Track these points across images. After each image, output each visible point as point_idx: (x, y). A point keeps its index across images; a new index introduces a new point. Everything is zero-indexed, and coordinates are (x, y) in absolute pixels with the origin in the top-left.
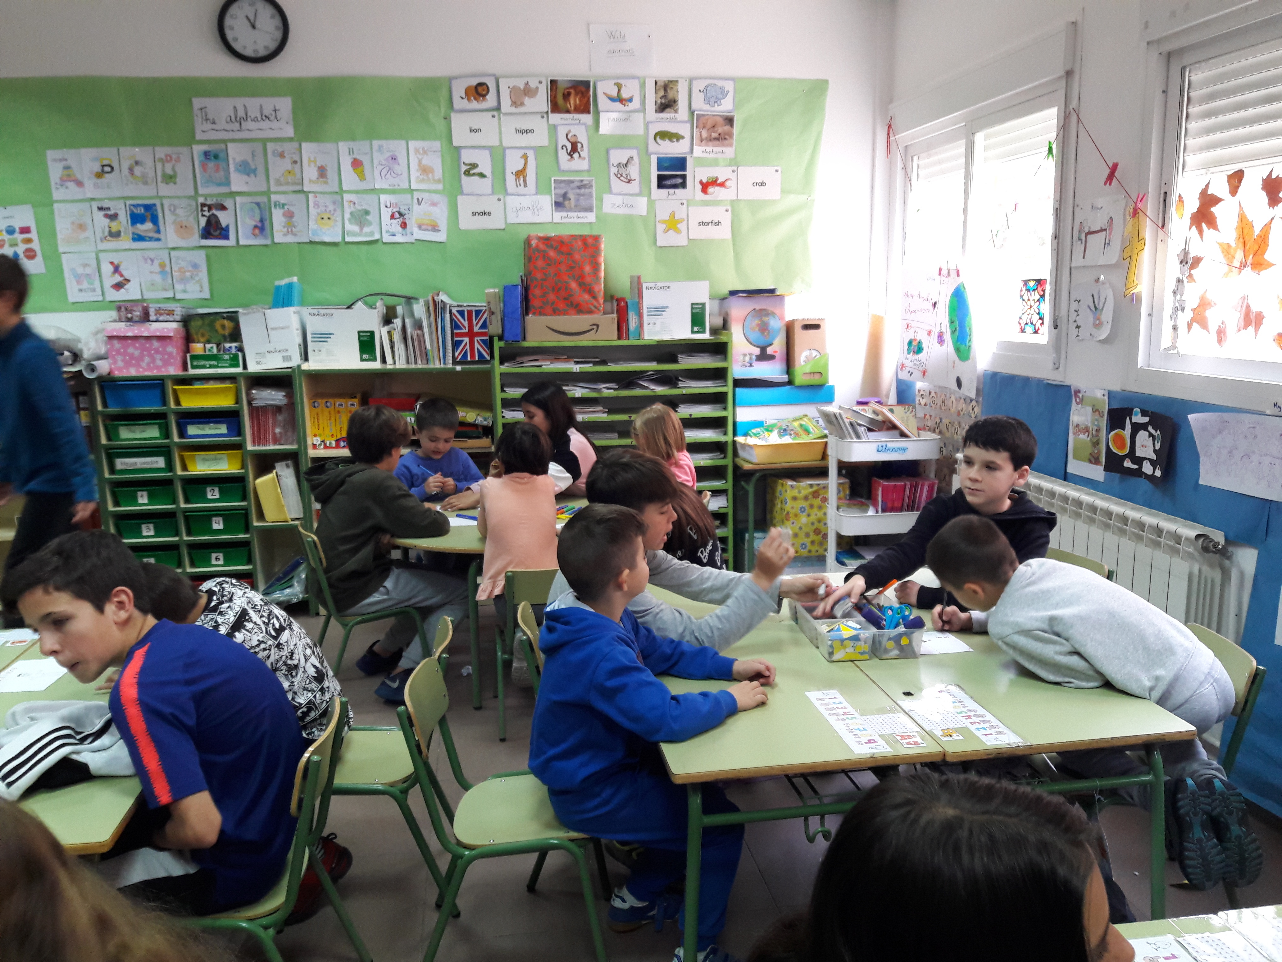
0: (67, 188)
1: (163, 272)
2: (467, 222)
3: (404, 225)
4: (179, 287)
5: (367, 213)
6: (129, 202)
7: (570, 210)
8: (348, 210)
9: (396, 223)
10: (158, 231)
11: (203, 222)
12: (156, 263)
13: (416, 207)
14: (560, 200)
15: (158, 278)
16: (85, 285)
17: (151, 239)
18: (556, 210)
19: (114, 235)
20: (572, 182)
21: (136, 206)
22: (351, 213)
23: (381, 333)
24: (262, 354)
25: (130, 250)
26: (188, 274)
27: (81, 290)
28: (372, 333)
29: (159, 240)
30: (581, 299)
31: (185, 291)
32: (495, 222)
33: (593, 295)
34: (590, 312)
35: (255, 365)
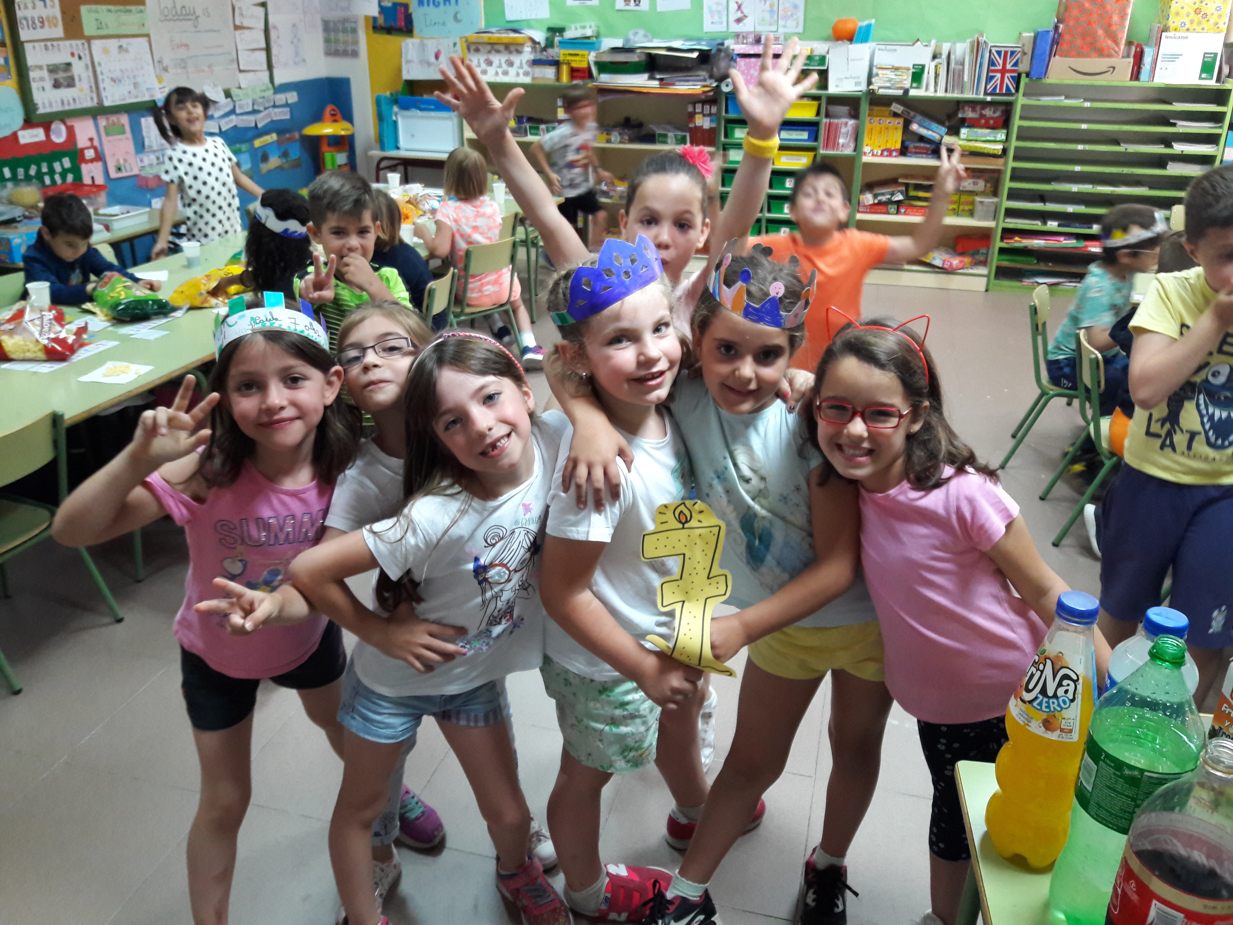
1: (771, 11)
4: (781, 23)
12: (768, 3)
15: (767, 16)
16: (716, 19)
23: (930, 67)
24: (840, 80)
26: (789, 13)
27: (712, 23)
28: (923, 67)
30: (1104, 45)
31: (784, 26)
33: (1116, 42)
34: (1110, 56)
35: (834, 88)
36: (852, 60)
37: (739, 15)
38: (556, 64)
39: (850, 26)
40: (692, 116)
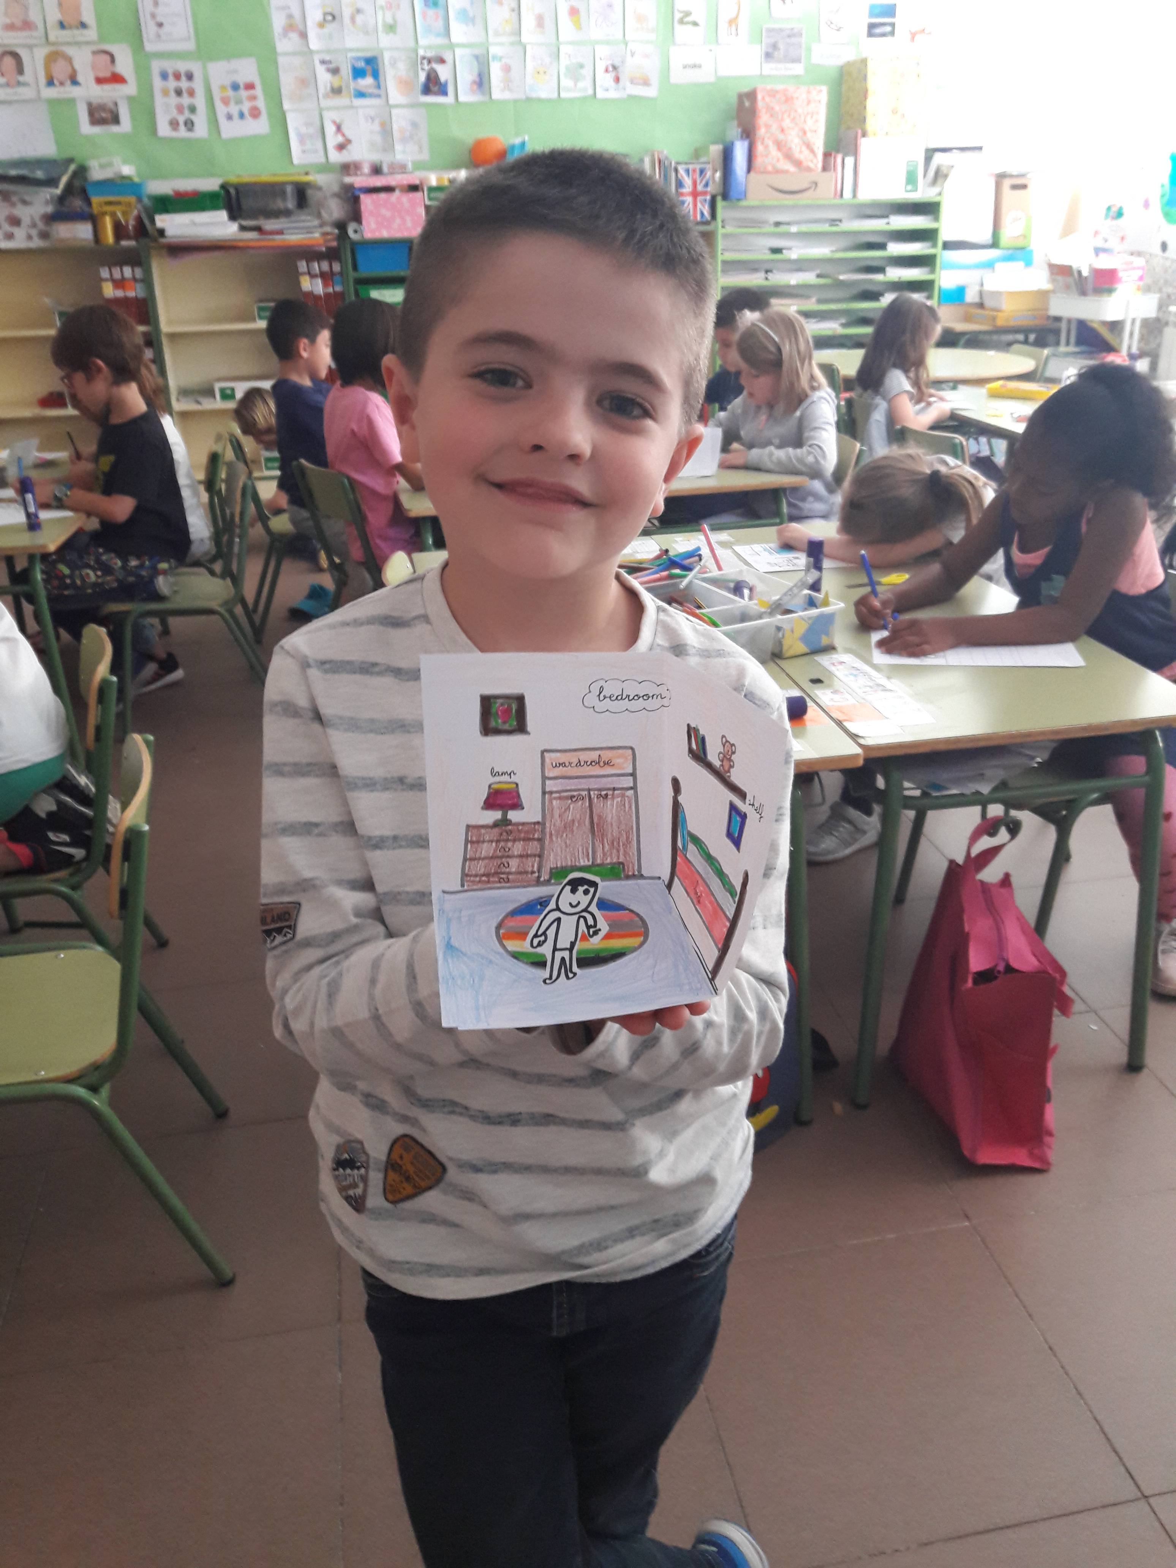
0: (289, 39)
1: (383, 132)
2: (679, 76)
3: (617, 80)
4: (398, 147)
5: (582, 66)
6: (350, 55)
7: (780, 61)
8: (564, 61)
9: (610, 76)
10: (379, 87)
11: (422, 77)
12: (377, 122)
13: (629, 60)
14: (770, 50)
15: (378, 139)
16: (308, 146)
17: (371, 96)
18: (766, 62)
19: (337, 91)
20: (781, 30)
21: (358, 59)
22: (567, 68)
25: (352, 107)
26: (408, 134)
27: (304, 152)
29: (379, 96)
30: (801, 156)
31: (404, 152)
32: (705, 76)
33: (813, 152)
34: (809, 169)
37: (340, 139)
38: (90, 217)
39: (495, 147)
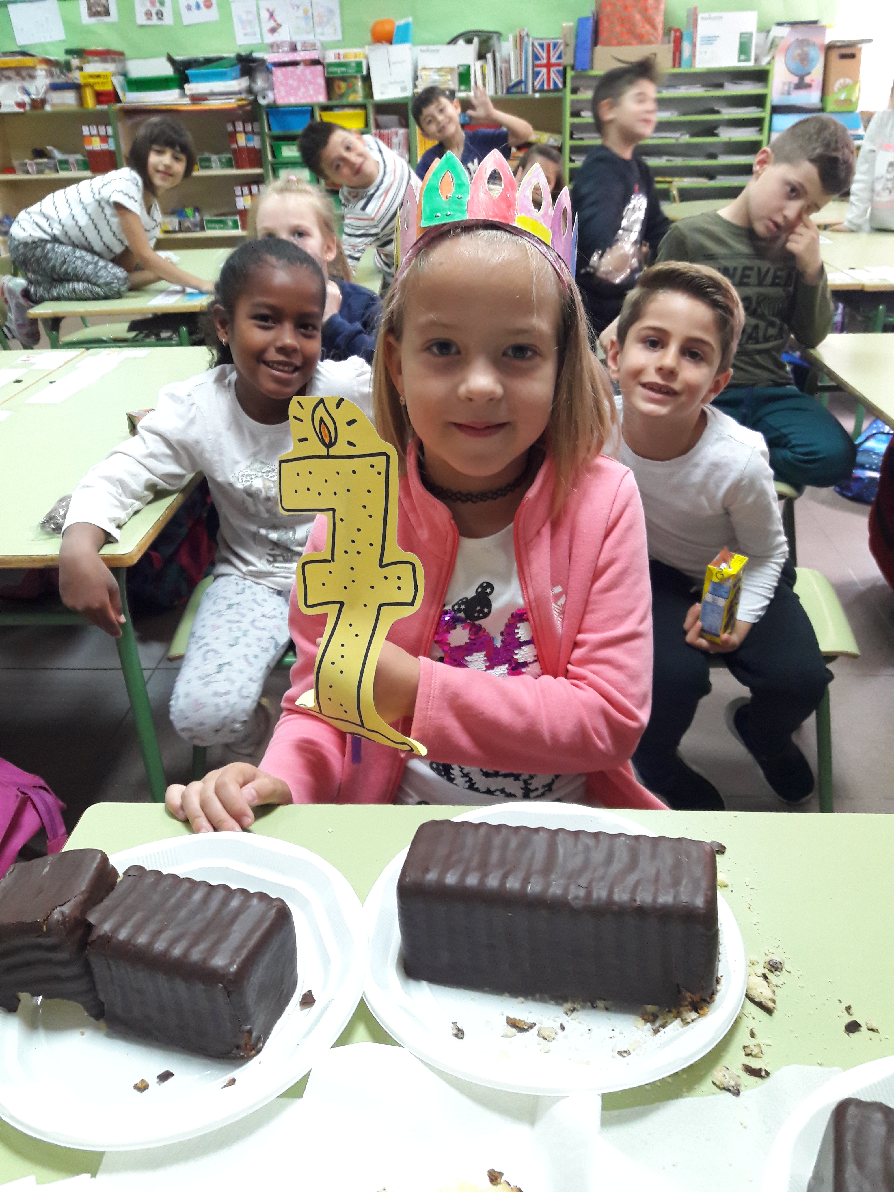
1: (306, 17)
12: (301, 9)
15: (302, 23)
16: (248, 30)
23: (476, 67)
24: (384, 85)
26: (325, 19)
27: (245, 35)
28: (469, 67)
30: (643, 31)
31: (322, 34)
33: (653, 26)
34: (649, 42)
35: (379, 95)
36: (395, 63)
37: (272, 24)
38: (77, 88)
39: (387, 27)
40: (233, 136)
